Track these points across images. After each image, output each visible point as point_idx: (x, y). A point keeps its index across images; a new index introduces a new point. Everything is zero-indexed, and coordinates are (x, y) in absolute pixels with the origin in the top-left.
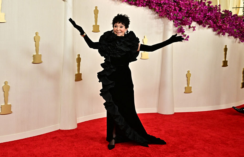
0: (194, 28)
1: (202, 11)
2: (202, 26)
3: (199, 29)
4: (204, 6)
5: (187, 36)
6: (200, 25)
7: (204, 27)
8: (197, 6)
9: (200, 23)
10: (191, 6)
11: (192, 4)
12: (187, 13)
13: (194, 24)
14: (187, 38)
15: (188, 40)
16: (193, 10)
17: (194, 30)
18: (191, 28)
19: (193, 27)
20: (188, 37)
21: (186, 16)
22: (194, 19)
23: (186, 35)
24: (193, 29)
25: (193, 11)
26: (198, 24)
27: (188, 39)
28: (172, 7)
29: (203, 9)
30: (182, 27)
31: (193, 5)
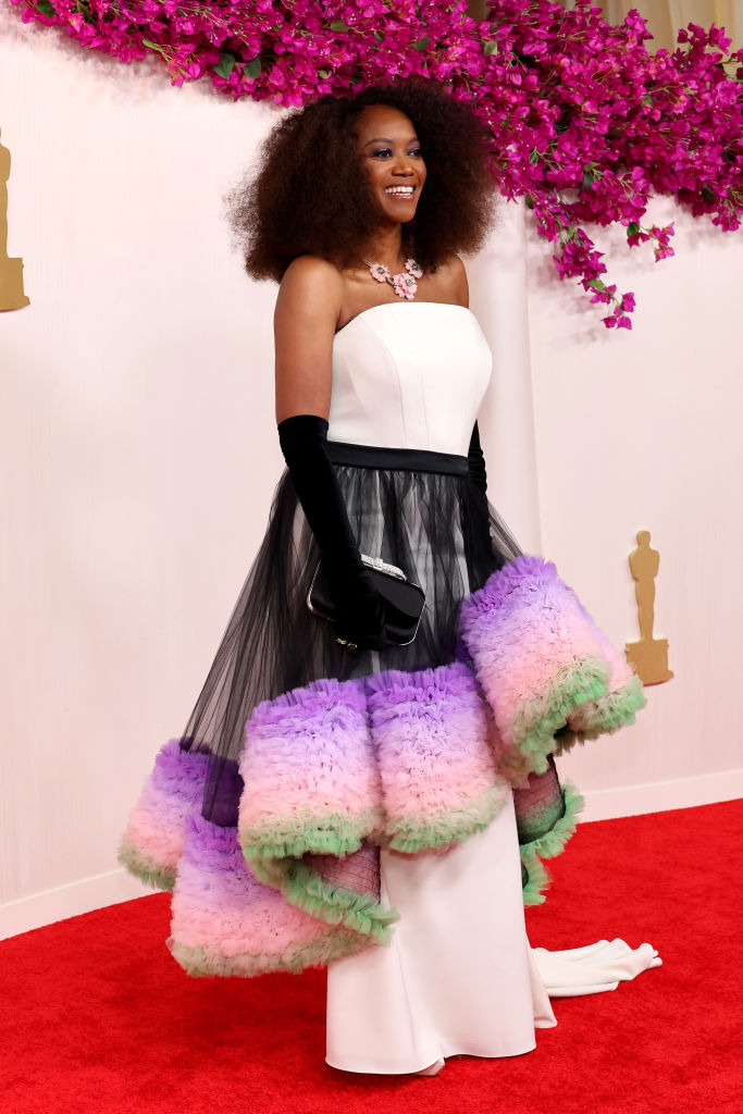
0: (663, 236)
1: (707, 120)
2: (716, 222)
3: (693, 244)
4: (715, 82)
5: (618, 298)
6: (697, 212)
7: (726, 228)
8: (675, 92)
9: (697, 200)
10: (633, 91)
11: (640, 72)
12: (611, 137)
13: (660, 210)
14: (622, 308)
15: (626, 323)
16: (649, 118)
17: (664, 251)
18: (645, 238)
19: (654, 231)
20: (629, 301)
21: (606, 164)
22: (661, 178)
23: (613, 288)
24: (655, 243)
25: (652, 122)
26: (684, 211)
27: (626, 314)
28: (514, 99)
29: (711, 103)
30: (584, 238)
31: (649, 83)
